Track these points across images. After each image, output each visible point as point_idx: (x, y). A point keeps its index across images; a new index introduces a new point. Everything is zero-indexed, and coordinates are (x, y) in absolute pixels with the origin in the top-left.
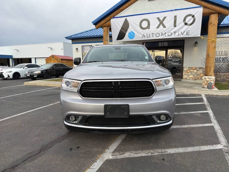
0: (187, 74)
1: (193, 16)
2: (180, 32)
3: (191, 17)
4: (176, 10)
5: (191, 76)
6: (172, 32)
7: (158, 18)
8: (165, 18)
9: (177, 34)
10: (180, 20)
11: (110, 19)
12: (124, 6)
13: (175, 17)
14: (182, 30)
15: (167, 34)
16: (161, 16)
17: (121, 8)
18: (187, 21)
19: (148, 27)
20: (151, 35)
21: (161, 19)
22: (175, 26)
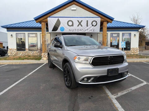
1: (96, 22)
2: (90, 30)
3: (95, 22)
4: (87, 17)
6: (86, 29)
7: (78, 21)
8: (82, 21)
9: (88, 30)
10: (90, 23)
11: (47, 18)
12: (57, 11)
13: (87, 21)
14: (91, 29)
15: (83, 30)
16: (80, 20)
17: (55, 12)
18: (93, 24)
19: (72, 25)
20: (74, 30)
21: (80, 21)
22: (87, 26)
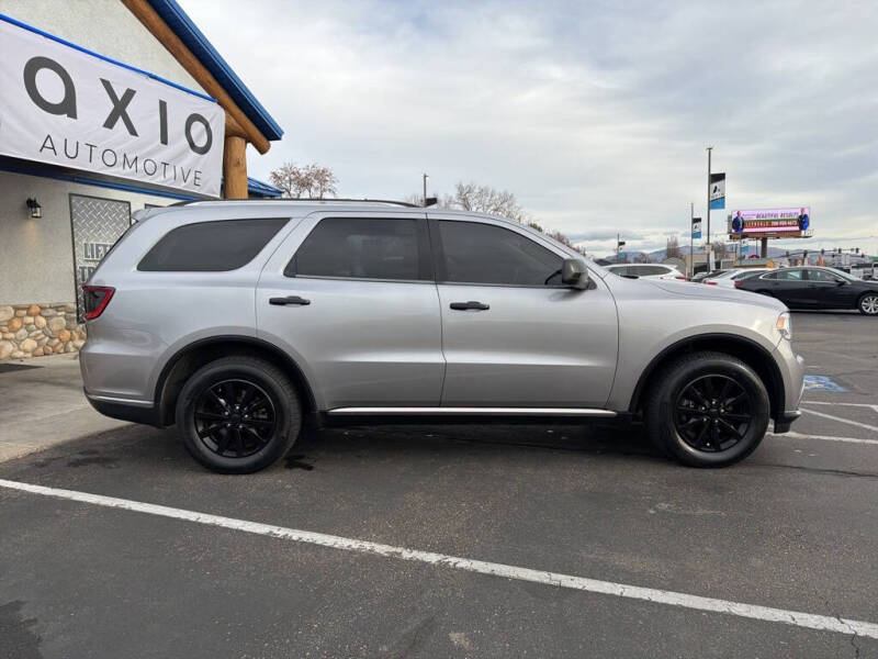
0: (12, 335)
1: (208, 127)
2: (178, 170)
3: (202, 125)
5: (30, 344)
6: (157, 159)
7: (108, 86)
8: (130, 93)
9: (169, 172)
10: (177, 125)
13: (163, 105)
15: (140, 165)
18: (194, 135)
21: (118, 94)
22: (164, 141)
